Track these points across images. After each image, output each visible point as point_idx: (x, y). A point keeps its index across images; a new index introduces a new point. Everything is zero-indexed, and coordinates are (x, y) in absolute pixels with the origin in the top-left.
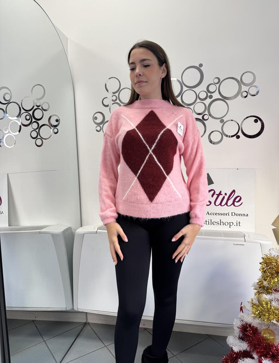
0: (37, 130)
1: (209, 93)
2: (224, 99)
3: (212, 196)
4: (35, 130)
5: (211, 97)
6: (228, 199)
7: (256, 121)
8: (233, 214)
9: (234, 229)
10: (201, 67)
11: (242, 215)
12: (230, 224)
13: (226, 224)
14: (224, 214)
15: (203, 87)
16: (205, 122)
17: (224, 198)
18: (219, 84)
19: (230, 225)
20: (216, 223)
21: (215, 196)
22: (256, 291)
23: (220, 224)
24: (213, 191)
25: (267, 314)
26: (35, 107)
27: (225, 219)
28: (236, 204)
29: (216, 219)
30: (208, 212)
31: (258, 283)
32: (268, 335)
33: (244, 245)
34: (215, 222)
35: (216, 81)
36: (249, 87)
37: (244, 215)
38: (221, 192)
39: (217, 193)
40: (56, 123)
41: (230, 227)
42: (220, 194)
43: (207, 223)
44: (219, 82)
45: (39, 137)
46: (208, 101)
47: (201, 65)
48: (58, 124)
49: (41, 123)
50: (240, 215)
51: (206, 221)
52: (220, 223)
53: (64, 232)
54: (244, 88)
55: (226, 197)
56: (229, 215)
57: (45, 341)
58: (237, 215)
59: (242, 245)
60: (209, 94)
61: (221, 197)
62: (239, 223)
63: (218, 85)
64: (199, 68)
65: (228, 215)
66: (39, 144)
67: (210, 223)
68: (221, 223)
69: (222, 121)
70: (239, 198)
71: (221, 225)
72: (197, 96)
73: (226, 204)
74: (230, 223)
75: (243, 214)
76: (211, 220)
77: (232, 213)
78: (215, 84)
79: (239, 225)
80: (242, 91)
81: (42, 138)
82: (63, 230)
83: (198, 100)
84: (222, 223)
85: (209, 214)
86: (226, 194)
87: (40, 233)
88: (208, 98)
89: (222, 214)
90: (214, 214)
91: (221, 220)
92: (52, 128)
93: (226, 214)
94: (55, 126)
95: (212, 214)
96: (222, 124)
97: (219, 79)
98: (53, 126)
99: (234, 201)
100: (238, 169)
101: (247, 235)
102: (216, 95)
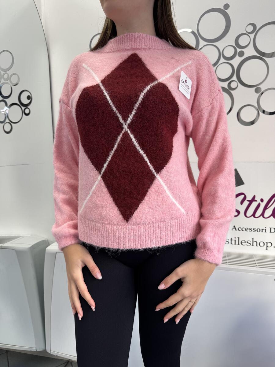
0: (6, 112)
1: (238, 48)
2: (261, 56)
3: (242, 202)
4: (2, 112)
6: (266, 208)
8: (273, 230)
9: (273, 252)
10: (227, 9)
13: (262, 244)
14: (258, 230)
15: (230, 39)
16: (232, 92)
17: (259, 206)
18: (254, 34)
19: (267, 247)
20: (246, 243)
21: (246, 203)
24: (242, 196)
26: (2, 81)
27: (259, 237)
29: (247, 236)
30: (234, 226)
34: (244, 242)
35: (250, 29)
38: (254, 197)
39: (249, 198)
40: (28, 101)
41: (267, 249)
42: (253, 200)
43: (233, 242)
44: (255, 30)
45: (7, 121)
46: (236, 62)
47: (227, 6)
48: (30, 103)
49: (9, 101)
51: (231, 240)
52: (251, 243)
53: (33, 248)
55: (263, 205)
56: (265, 232)
60: (239, 50)
61: (254, 205)
63: (252, 36)
64: (223, 11)
65: (264, 231)
66: (8, 130)
67: (237, 243)
68: (253, 242)
69: (257, 91)
71: (253, 245)
72: (221, 54)
73: (263, 215)
74: (267, 243)
76: (239, 238)
77: (271, 228)
78: (248, 34)
81: (11, 122)
82: (30, 246)
83: (222, 60)
84: (255, 243)
85: (236, 230)
86: (262, 200)
87: (1, 248)
88: (237, 56)
89: (256, 230)
90: (243, 229)
91: (253, 238)
92: (23, 108)
93: (262, 229)
94: (26, 106)
95: (240, 229)
96: (258, 94)
97: (254, 25)
98: (24, 105)
99: (274, 210)
102: (249, 51)
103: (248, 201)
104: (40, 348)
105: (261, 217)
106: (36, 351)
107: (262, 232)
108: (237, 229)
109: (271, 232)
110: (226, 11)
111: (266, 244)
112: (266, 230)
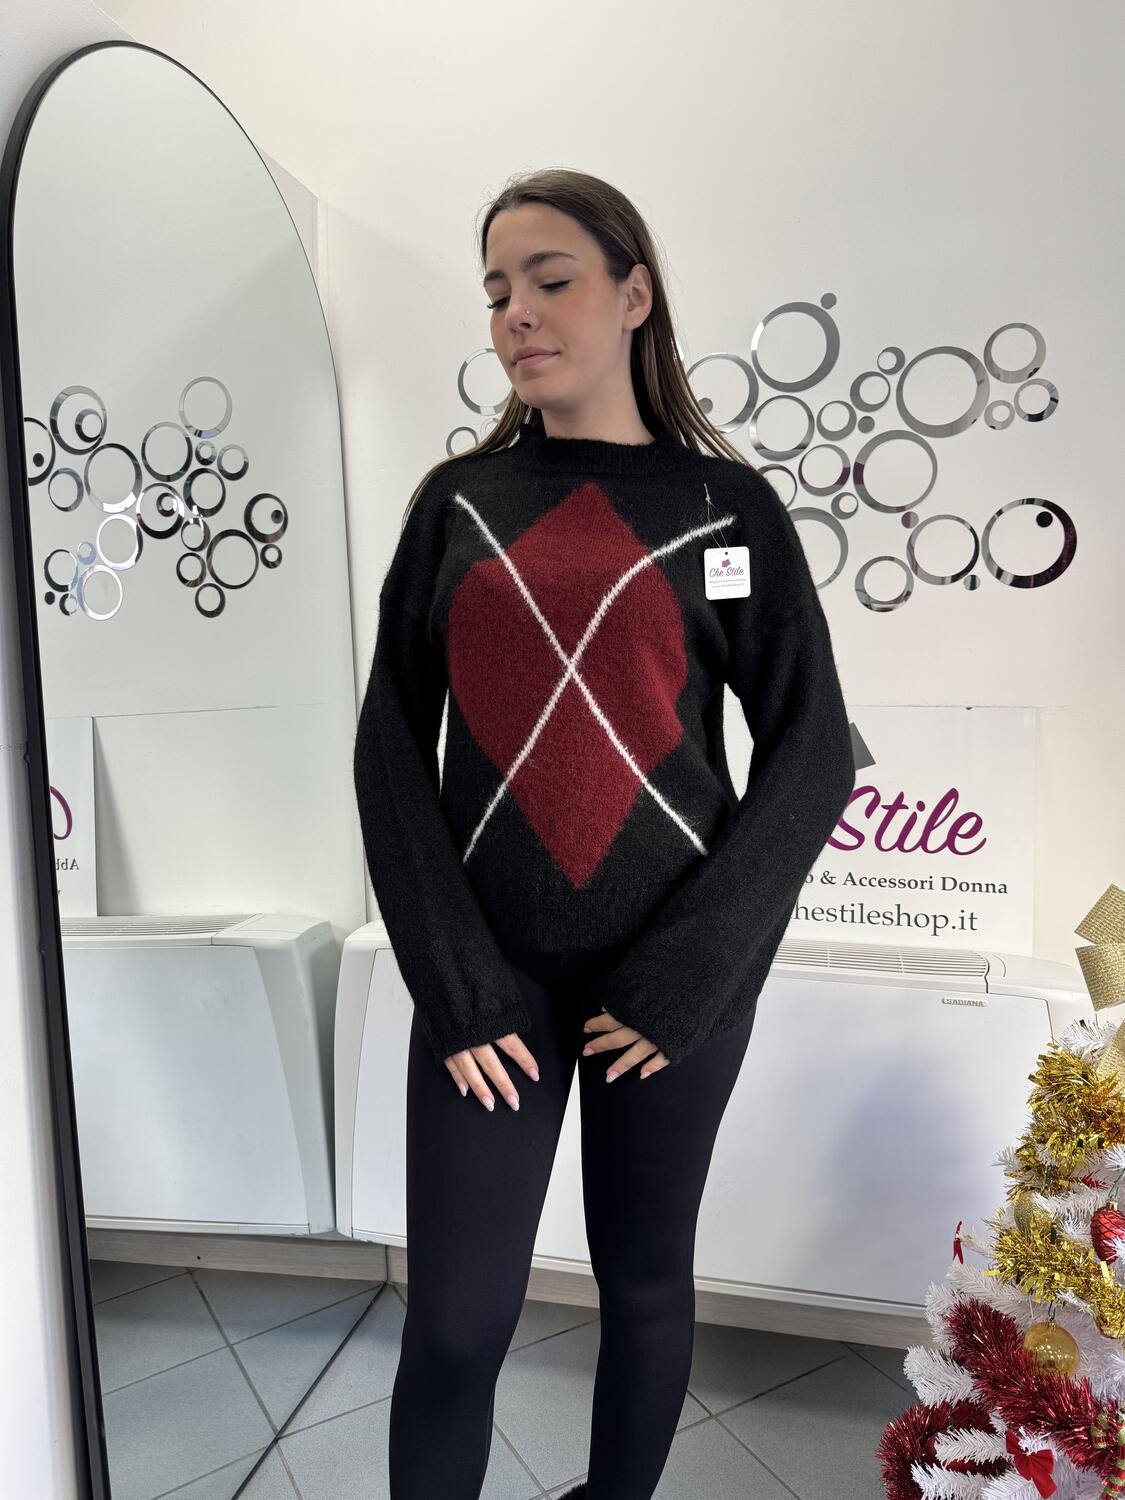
0: (203, 554)
1: (860, 409)
2: (918, 431)
3: (869, 812)
4: (193, 552)
5: (867, 425)
6: (930, 826)
7: (1043, 521)
8: (949, 884)
9: (951, 941)
10: (829, 307)
11: (984, 888)
12: (935, 923)
13: (922, 921)
14: (913, 884)
15: (837, 385)
16: (842, 522)
17: (913, 819)
18: (898, 376)
19: (936, 927)
20: (882, 918)
21: (880, 813)
22: (1014, 1182)
23: (896, 922)
24: (870, 796)
25: (1043, 1270)
26: (195, 465)
27: (916, 902)
28: (960, 843)
29: (882, 900)
30: (850, 874)
31: (1018, 1151)
32: (1049, 1347)
33: (981, 1004)
34: (875, 915)
35: (890, 361)
36: (1021, 384)
37: (991, 888)
38: (901, 796)
39: (888, 799)
40: (275, 528)
41: (935, 934)
42: (899, 804)
43: (847, 916)
44: (901, 366)
45: (209, 579)
46: (854, 443)
47: (829, 300)
48: (281, 532)
49: (217, 524)
50: (976, 887)
51: (843, 911)
52: (895, 918)
53: (303, 939)
54: (998, 390)
55: (923, 818)
56: (931, 888)
57: (231, 1346)
58: (964, 887)
59: (974, 1003)
60: (860, 414)
61: (901, 818)
62: (972, 918)
63: (894, 379)
64: (820, 312)
65: (927, 885)
66: (211, 606)
67: (857, 918)
68: (899, 915)
69: (907, 521)
70: (972, 821)
71: (899, 924)
72: (814, 422)
73: (923, 843)
74: (935, 917)
75: (987, 885)
76: (861, 905)
77: (944, 879)
78: (883, 373)
79: (972, 928)
80: (990, 402)
81: (220, 585)
82: (298, 935)
83: (818, 439)
84: (904, 919)
85: (854, 884)
86: (921, 806)
87: (212, 943)
88: (856, 428)
89: (906, 883)
90: (873, 882)
91: (899, 906)
92: (260, 546)
93: (922, 882)
94: (269, 539)
95: (864, 882)
96: (910, 531)
97: (898, 353)
98: (262, 538)
99: (953, 832)
100: (969, 709)
101: (996, 967)
102: (887, 419)
103: (884, 807)
104: (320, 1226)
105: (920, 848)
106: (307, 1232)
107: (922, 887)
108: (857, 882)
109: (944, 889)
110: (827, 311)
111: (932, 920)
112: (931, 882)
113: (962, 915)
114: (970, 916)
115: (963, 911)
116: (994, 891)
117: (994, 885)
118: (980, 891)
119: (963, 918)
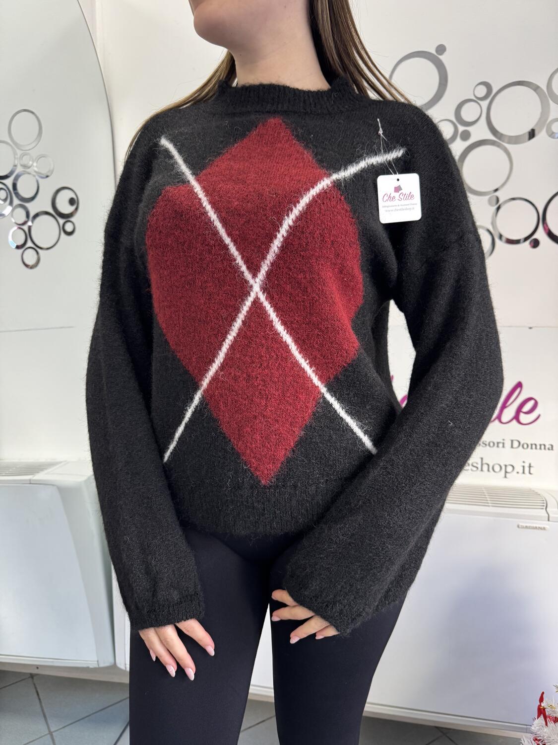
0: (26, 227)
1: (461, 125)
2: (500, 140)
4: (20, 227)
5: (466, 136)
6: (504, 406)
8: (516, 444)
9: (516, 481)
10: (441, 54)
11: (538, 447)
12: (506, 470)
13: (497, 468)
14: (491, 444)
15: (446, 108)
18: (487, 102)
19: (506, 472)
20: (471, 467)
23: (479, 469)
26: (19, 170)
27: (493, 456)
28: (523, 418)
33: (544, 529)
35: (482, 91)
37: (543, 447)
40: (70, 209)
41: (505, 477)
44: (490, 94)
45: (29, 244)
47: (441, 49)
48: (75, 212)
49: (33, 208)
50: (533, 446)
52: (479, 466)
54: (556, 111)
56: (503, 447)
57: (51, 733)
58: (525, 446)
59: (540, 528)
60: (461, 128)
62: (530, 467)
63: (485, 104)
64: (435, 57)
65: (501, 445)
66: (30, 262)
68: (482, 464)
69: (492, 201)
70: (530, 405)
71: (482, 470)
73: (498, 417)
74: (506, 466)
75: (541, 445)
77: (512, 441)
78: (477, 100)
79: (530, 473)
80: (550, 119)
81: (37, 248)
84: (485, 468)
87: (30, 482)
88: (458, 139)
89: (487, 443)
91: (482, 459)
92: (61, 221)
93: (498, 443)
94: (67, 217)
96: (494, 208)
97: (488, 86)
98: (62, 216)
99: (519, 410)
100: (530, 328)
101: (552, 503)
102: (480, 132)
104: (105, 662)
105: (497, 421)
106: (97, 666)
107: (498, 446)
109: (512, 447)
110: (440, 57)
111: (503, 467)
112: (503, 443)
113: (523, 464)
114: (528, 465)
115: (524, 462)
116: (545, 449)
117: (544, 445)
118: (536, 448)
119: (524, 467)
